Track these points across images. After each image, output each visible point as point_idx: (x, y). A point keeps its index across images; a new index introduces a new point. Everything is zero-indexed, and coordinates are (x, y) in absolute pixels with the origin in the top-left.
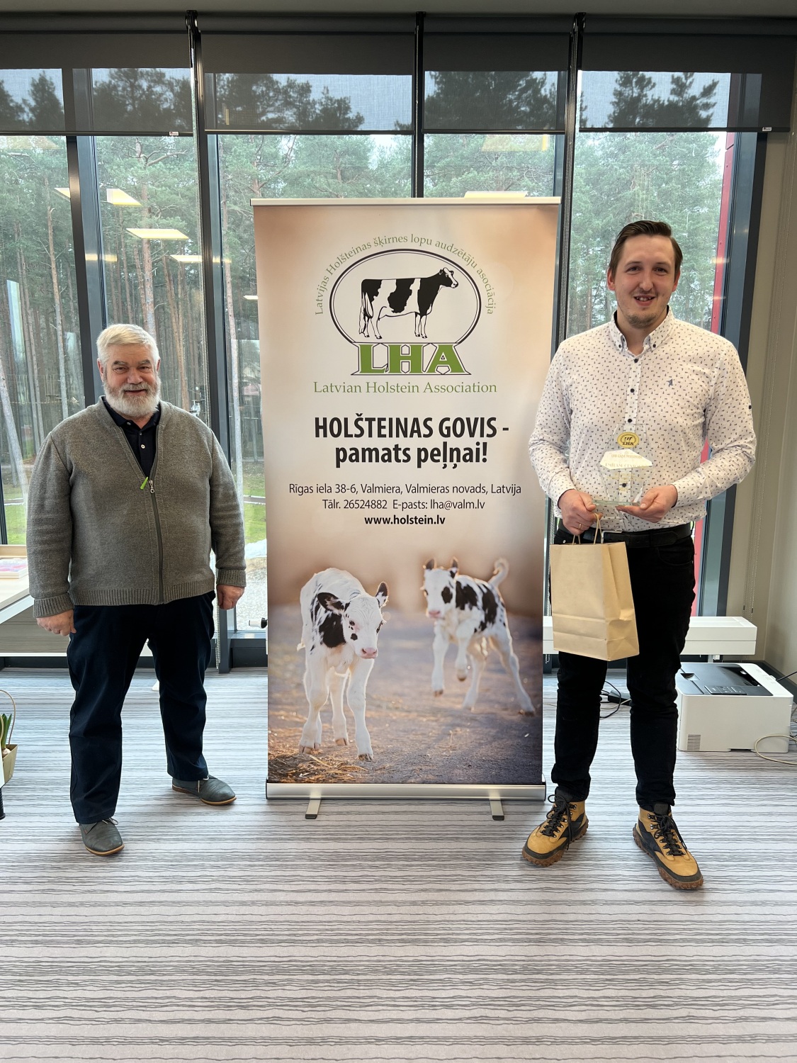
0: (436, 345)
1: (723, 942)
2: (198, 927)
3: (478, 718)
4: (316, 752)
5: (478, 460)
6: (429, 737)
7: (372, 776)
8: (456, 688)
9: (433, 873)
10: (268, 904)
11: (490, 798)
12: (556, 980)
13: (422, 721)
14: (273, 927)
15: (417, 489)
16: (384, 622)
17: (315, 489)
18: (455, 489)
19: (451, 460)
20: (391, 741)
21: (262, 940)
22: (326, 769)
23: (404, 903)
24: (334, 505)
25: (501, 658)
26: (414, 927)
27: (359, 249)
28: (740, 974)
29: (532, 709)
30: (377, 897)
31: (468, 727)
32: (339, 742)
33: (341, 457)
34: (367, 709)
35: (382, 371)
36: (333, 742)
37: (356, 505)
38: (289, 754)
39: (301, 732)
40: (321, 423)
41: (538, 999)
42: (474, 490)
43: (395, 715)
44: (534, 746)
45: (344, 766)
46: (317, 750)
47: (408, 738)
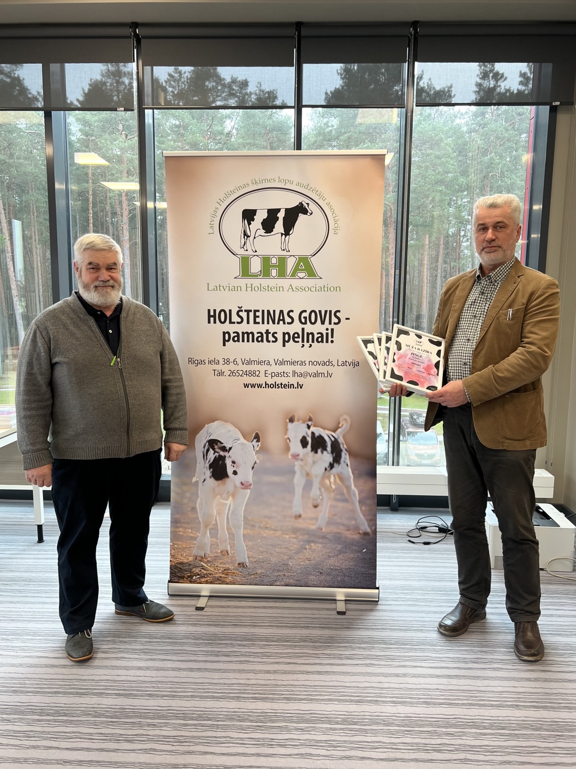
0: (297, 257)
1: (500, 707)
2: (104, 684)
3: (328, 537)
4: (205, 560)
5: (327, 342)
6: (290, 550)
7: (247, 579)
8: (311, 513)
9: (285, 651)
10: (158, 669)
11: (338, 598)
12: (367, 730)
13: (285, 538)
14: (159, 685)
15: (282, 363)
16: (258, 462)
17: (207, 362)
18: (311, 362)
19: (308, 341)
20: (262, 553)
21: (150, 694)
22: (213, 573)
23: (261, 672)
24: (221, 373)
25: (345, 491)
26: (265, 688)
27: (240, 187)
28: (509, 730)
29: (369, 530)
30: (241, 667)
31: (320, 543)
32: (223, 552)
33: (226, 338)
34: (245, 528)
35: (257, 276)
36: (219, 553)
37: (237, 374)
38: (186, 561)
39: (195, 544)
40: (212, 313)
41: (352, 742)
42: (325, 364)
43: (265, 533)
44: (370, 559)
45: (226, 571)
46: (207, 559)
47: (275, 551)
